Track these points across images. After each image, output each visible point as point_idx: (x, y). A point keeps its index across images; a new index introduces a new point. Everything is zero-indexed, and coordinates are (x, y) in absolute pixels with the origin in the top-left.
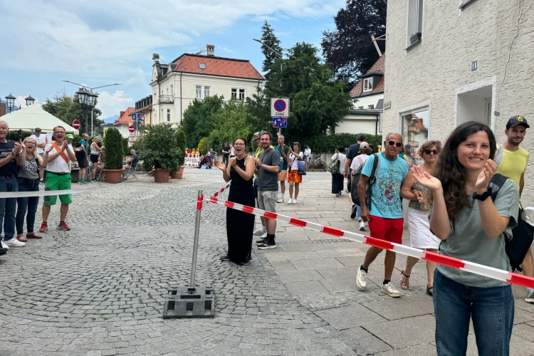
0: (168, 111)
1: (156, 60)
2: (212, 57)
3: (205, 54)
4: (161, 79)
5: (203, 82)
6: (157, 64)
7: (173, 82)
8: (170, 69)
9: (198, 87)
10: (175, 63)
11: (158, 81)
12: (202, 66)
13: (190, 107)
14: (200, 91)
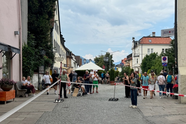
0: (137, 59)
1: (134, 40)
2: (154, 37)
3: (151, 36)
4: (135, 47)
5: (150, 47)
6: (134, 41)
7: (139, 48)
8: (138, 43)
9: (149, 49)
10: (140, 41)
11: (134, 48)
12: (150, 41)
13: (145, 58)
14: (149, 51)
